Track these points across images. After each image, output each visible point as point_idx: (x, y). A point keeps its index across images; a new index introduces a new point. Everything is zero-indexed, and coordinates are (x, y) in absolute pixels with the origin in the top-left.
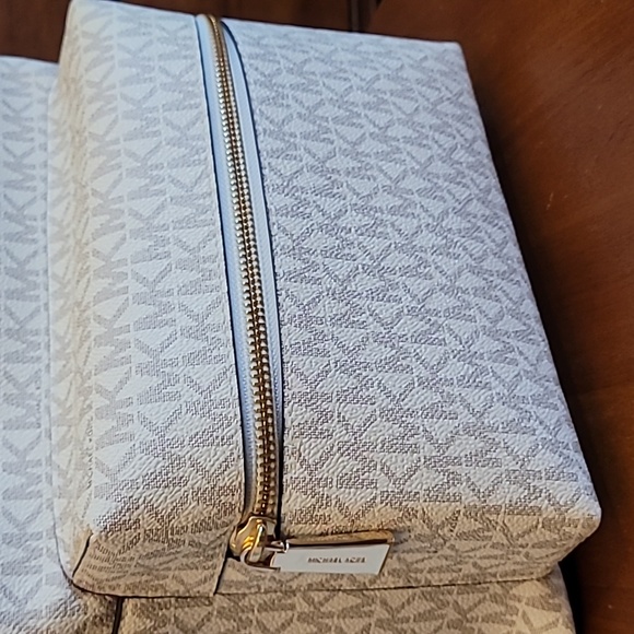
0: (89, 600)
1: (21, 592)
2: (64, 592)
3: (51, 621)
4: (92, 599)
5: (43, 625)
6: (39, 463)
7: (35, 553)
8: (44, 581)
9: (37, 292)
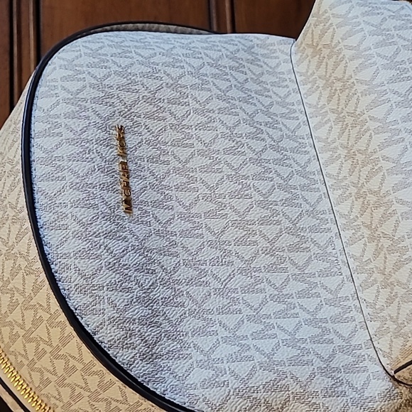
0: (403, 389)
1: (358, 385)
2: (387, 384)
3: (383, 403)
4: (404, 388)
5: (378, 406)
6: (347, 299)
7: (361, 358)
8: (371, 377)
9: (317, 186)
